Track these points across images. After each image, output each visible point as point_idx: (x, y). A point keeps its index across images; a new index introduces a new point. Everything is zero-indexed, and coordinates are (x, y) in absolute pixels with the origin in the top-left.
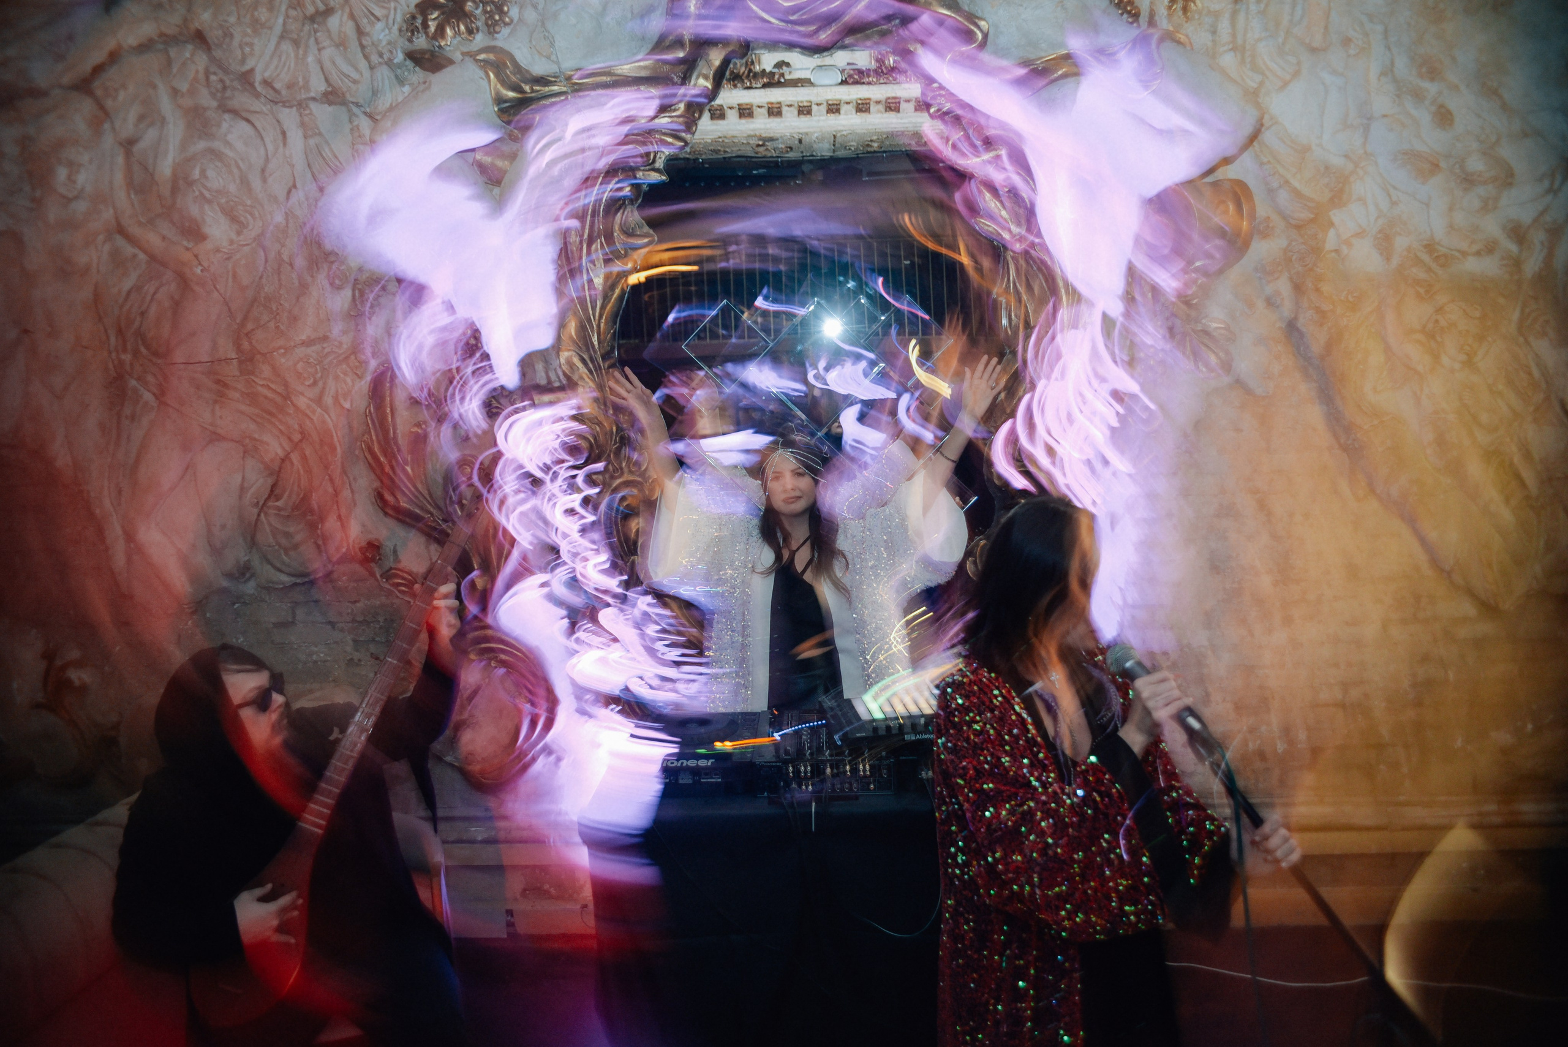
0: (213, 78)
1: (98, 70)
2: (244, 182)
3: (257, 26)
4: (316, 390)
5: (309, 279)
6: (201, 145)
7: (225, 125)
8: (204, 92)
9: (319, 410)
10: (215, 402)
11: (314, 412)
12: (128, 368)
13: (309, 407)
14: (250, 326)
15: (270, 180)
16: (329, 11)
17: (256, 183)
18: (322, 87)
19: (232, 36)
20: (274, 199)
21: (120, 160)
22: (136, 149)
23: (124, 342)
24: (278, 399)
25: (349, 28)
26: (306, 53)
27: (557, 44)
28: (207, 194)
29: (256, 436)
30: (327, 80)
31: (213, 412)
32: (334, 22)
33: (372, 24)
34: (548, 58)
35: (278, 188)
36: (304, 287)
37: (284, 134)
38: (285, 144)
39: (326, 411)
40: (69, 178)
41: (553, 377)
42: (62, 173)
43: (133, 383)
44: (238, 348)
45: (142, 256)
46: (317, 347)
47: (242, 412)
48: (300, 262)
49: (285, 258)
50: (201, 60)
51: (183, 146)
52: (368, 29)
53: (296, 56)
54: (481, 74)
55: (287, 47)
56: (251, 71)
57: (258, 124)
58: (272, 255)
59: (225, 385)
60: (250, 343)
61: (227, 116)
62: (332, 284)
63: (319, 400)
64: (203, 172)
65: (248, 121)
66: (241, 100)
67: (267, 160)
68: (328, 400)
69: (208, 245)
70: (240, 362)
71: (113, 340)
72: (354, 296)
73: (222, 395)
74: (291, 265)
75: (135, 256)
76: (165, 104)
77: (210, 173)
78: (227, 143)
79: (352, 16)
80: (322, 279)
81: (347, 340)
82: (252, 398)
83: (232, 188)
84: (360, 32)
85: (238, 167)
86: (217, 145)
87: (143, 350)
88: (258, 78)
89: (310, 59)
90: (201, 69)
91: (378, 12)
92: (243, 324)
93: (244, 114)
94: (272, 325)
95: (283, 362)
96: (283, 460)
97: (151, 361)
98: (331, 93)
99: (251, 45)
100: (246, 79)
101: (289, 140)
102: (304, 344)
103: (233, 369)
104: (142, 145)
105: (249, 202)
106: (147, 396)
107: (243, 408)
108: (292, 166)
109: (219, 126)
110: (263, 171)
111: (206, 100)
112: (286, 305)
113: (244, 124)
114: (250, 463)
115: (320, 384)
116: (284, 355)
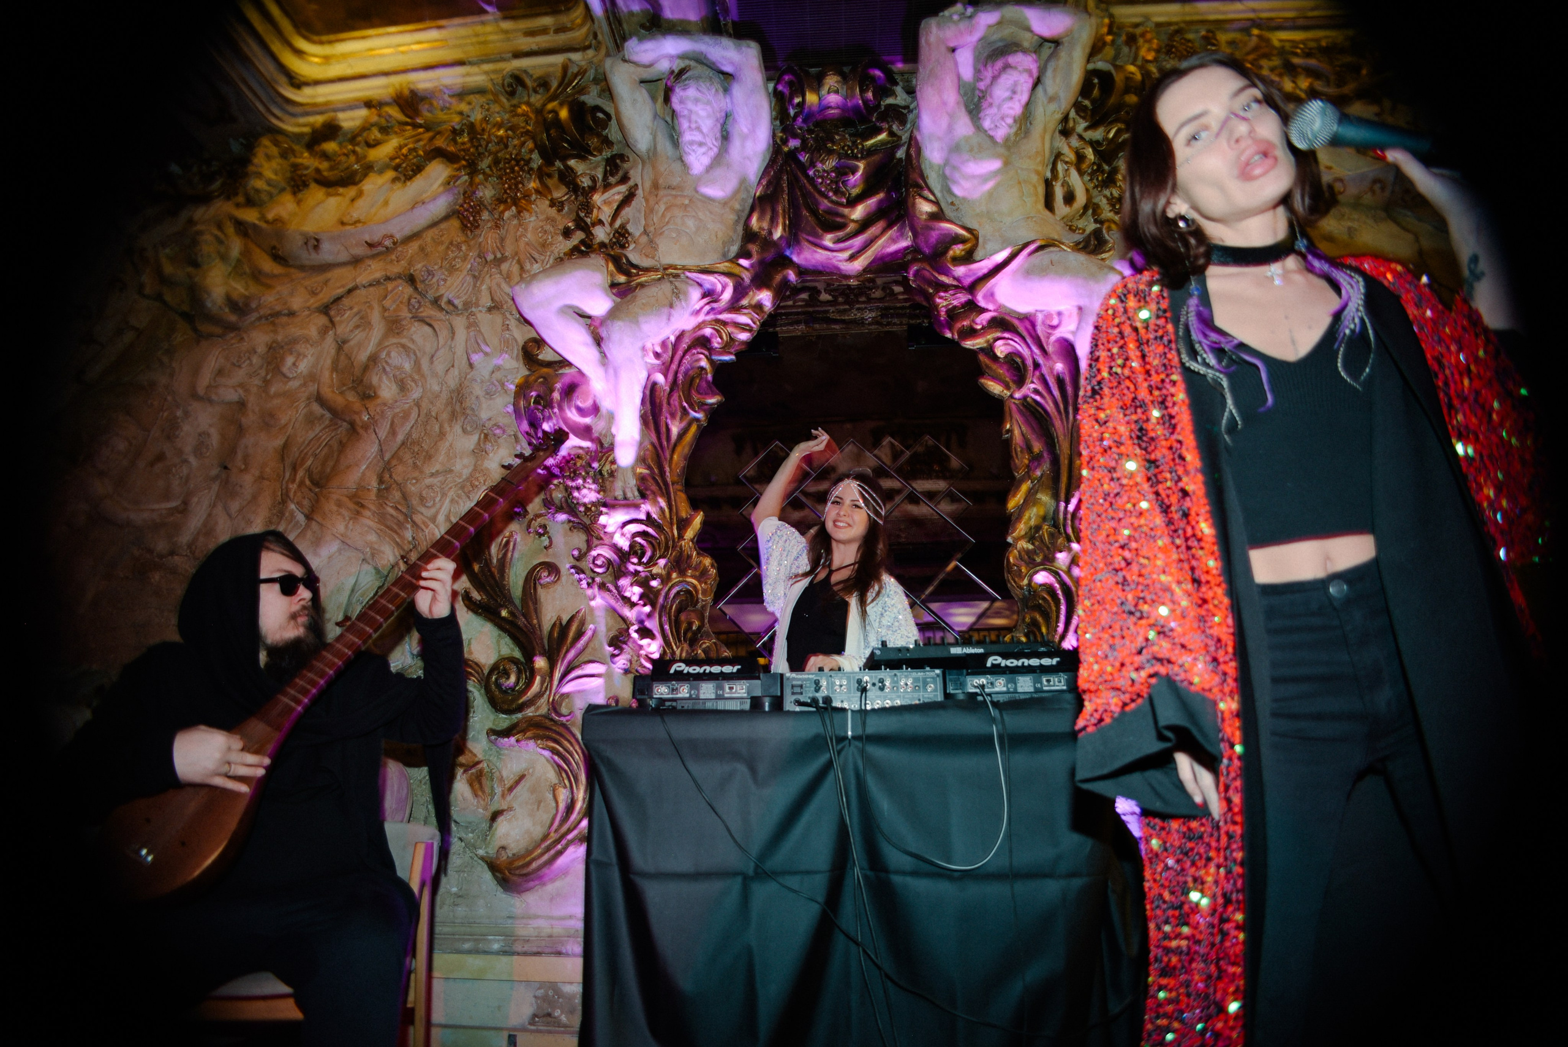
0: (413, 301)
1: (338, 299)
2: (417, 365)
3: (452, 269)
4: (433, 511)
5: (448, 429)
6: (394, 340)
7: (413, 329)
8: (406, 309)
9: (432, 526)
10: (351, 519)
11: (427, 527)
12: (291, 495)
13: (424, 523)
14: (394, 462)
15: (436, 363)
16: (504, 259)
17: (425, 363)
18: (489, 304)
19: (434, 275)
20: (435, 375)
21: (333, 352)
22: (346, 346)
23: (295, 475)
24: (401, 518)
25: (515, 269)
26: (482, 284)
27: (660, 250)
28: (388, 369)
29: (376, 546)
30: (492, 299)
31: (346, 527)
32: (505, 267)
33: (532, 264)
34: (653, 258)
35: (440, 367)
36: (442, 435)
37: (453, 333)
38: (453, 339)
39: (437, 526)
40: (294, 364)
41: (629, 495)
42: (290, 360)
43: (293, 506)
44: (381, 481)
45: (328, 415)
46: (441, 478)
47: (369, 527)
48: (445, 416)
49: (434, 414)
50: (409, 290)
51: (380, 343)
52: (528, 266)
53: (475, 286)
54: (603, 262)
55: (469, 279)
56: (441, 296)
57: (436, 327)
58: (424, 412)
59: (363, 506)
60: (391, 477)
61: (416, 324)
62: (464, 431)
63: (433, 519)
64: (388, 354)
65: (430, 325)
66: (428, 312)
67: (437, 350)
68: (441, 518)
69: (379, 401)
70: (379, 490)
71: (287, 475)
72: (479, 439)
73: (358, 513)
74: (437, 418)
75: (323, 416)
76: (375, 317)
77: (393, 354)
78: (413, 341)
79: (519, 262)
80: (457, 428)
81: (466, 472)
82: (382, 518)
83: (407, 366)
84: (522, 268)
85: (415, 354)
86: (404, 341)
87: (308, 482)
88: (445, 299)
89: (484, 287)
90: (406, 296)
91: (536, 255)
92: (389, 462)
93: (427, 320)
94: (410, 461)
95: (412, 488)
96: (393, 567)
97: (310, 490)
98: (494, 307)
99: (445, 280)
100: (436, 302)
101: (457, 337)
102: (432, 475)
103: (373, 495)
104: (352, 343)
105: (416, 377)
106: (301, 518)
107: (371, 523)
108: (454, 353)
109: (409, 329)
110: (433, 356)
111: (405, 313)
112: (426, 447)
113: (427, 329)
114: (367, 568)
115: (438, 506)
116: (413, 485)
